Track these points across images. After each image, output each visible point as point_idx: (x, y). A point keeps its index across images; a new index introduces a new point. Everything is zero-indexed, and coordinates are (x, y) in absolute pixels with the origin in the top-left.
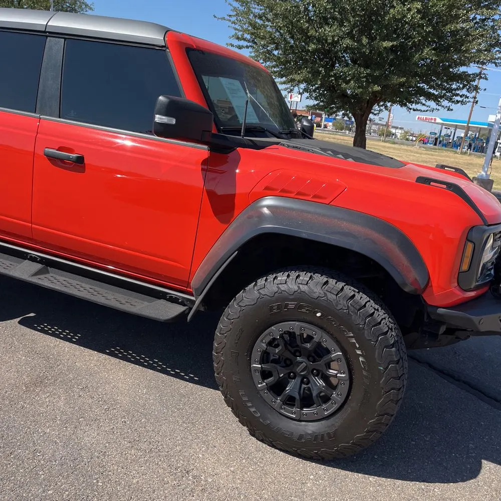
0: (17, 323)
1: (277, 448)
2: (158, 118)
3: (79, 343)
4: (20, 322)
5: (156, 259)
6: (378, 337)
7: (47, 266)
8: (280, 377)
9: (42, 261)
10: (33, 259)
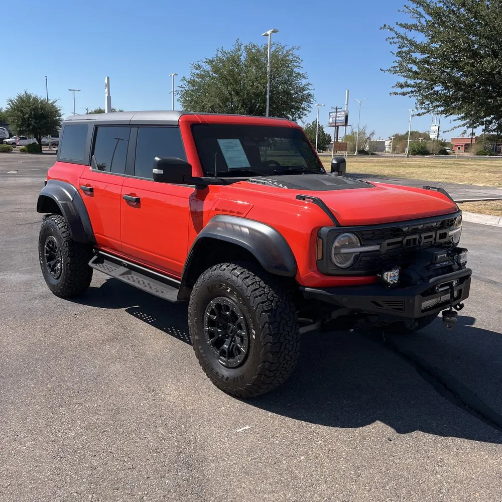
0: (124, 311)
1: (220, 389)
2: (155, 171)
3: (152, 324)
4: (126, 310)
5: (165, 259)
6: (258, 305)
7: (131, 270)
8: (219, 337)
9: (128, 266)
10: (124, 265)
